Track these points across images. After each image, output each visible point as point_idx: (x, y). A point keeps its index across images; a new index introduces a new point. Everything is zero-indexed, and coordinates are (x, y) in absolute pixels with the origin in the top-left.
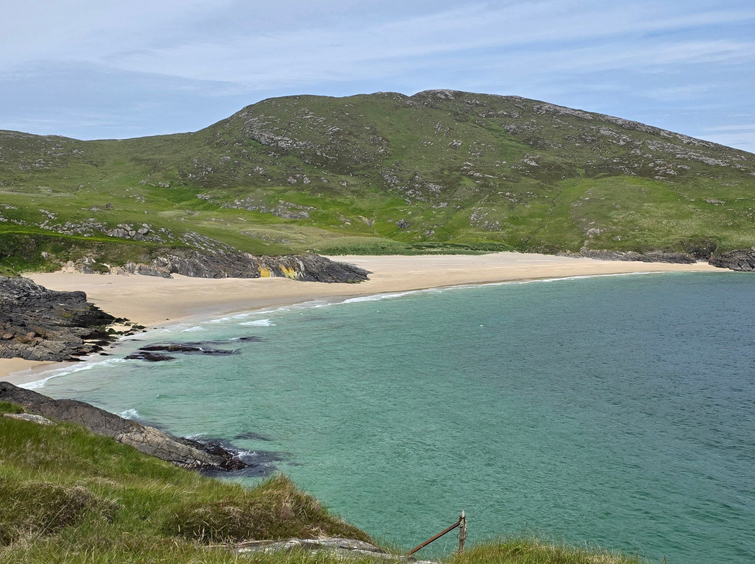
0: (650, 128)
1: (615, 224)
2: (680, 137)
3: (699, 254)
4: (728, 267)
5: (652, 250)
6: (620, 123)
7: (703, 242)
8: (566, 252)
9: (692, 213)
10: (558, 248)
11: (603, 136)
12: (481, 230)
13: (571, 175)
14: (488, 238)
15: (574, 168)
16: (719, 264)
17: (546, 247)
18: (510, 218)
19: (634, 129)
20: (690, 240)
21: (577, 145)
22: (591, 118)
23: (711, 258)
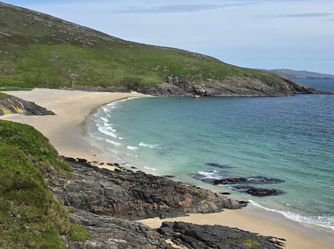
0: (56, 18)
1: (83, 72)
2: (73, 24)
3: (129, 88)
4: (149, 94)
5: (110, 86)
6: (39, 14)
7: (130, 81)
8: (64, 87)
9: (117, 66)
10: (58, 85)
11: (37, 21)
12: (4, 75)
13: (32, 43)
14: (13, 80)
15: (32, 39)
16: (144, 93)
17: (50, 84)
18: (18, 67)
19: (47, 18)
20: (125, 81)
21: (25, 25)
22: (21, 10)
23: (139, 89)
